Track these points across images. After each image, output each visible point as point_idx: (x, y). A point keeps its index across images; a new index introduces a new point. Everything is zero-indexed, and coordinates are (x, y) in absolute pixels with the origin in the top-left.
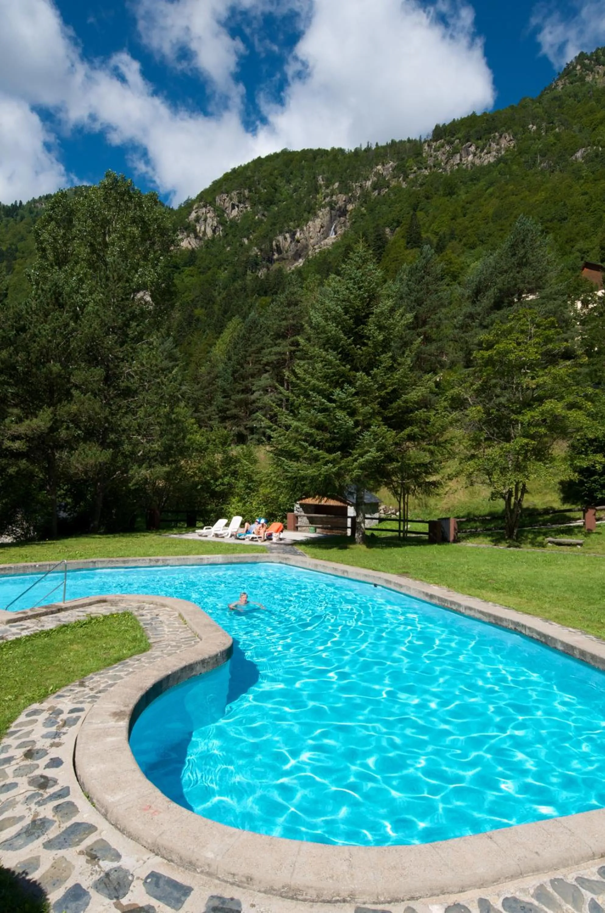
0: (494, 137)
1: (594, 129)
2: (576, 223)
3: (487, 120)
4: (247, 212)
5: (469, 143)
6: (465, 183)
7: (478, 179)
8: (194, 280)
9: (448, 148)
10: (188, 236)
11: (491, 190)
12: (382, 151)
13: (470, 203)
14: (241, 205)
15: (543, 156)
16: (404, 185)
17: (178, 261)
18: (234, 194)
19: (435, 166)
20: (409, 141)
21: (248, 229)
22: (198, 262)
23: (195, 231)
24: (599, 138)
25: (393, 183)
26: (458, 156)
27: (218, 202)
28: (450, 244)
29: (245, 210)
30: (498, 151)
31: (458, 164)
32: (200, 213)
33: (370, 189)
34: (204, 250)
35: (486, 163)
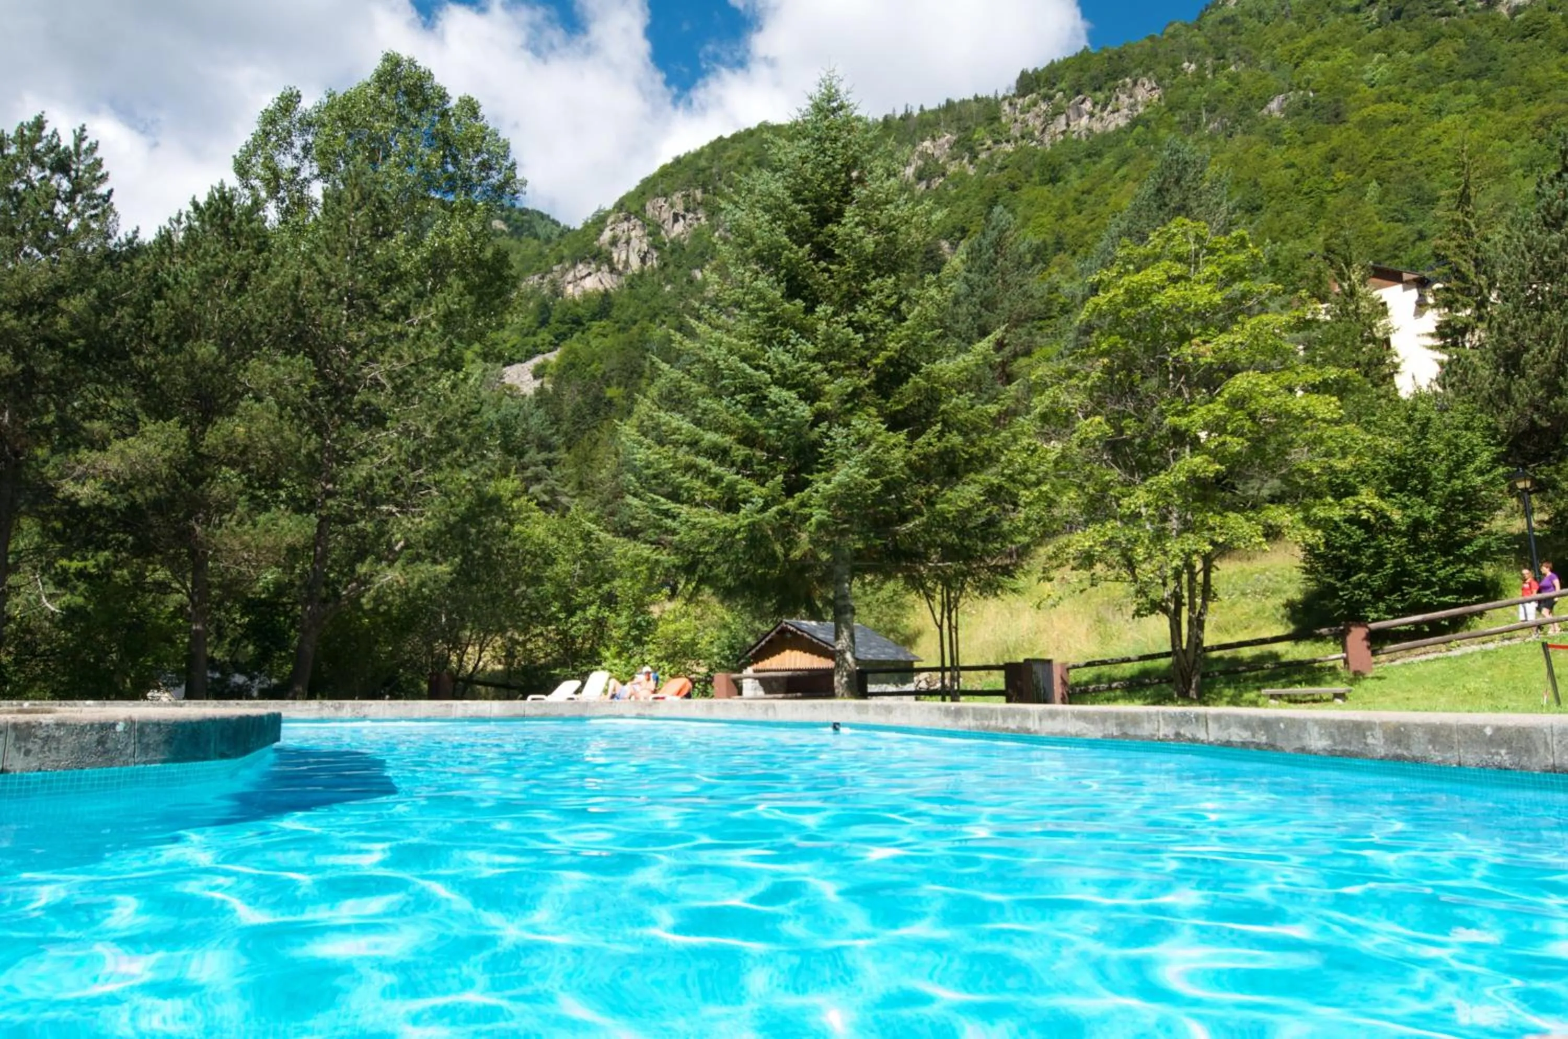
0: (1124, 85)
1: (1297, 65)
2: (1278, 214)
3: (1110, 58)
4: (701, 225)
5: (1081, 97)
6: (1077, 162)
7: (1100, 154)
8: (608, 342)
9: (1044, 106)
10: (598, 270)
11: (1123, 171)
12: (932, 117)
13: (1088, 192)
14: (690, 216)
15: (1212, 110)
16: (971, 171)
17: (581, 311)
18: (677, 198)
19: (1023, 137)
20: (977, 99)
21: (702, 255)
22: (615, 313)
23: (609, 261)
24: (1308, 76)
25: (952, 168)
26: (1062, 119)
27: (650, 212)
28: (1056, 259)
29: (696, 225)
30: (1132, 107)
31: (1063, 133)
32: (618, 232)
33: (912, 180)
34: (626, 291)
35: (1112, 127)
